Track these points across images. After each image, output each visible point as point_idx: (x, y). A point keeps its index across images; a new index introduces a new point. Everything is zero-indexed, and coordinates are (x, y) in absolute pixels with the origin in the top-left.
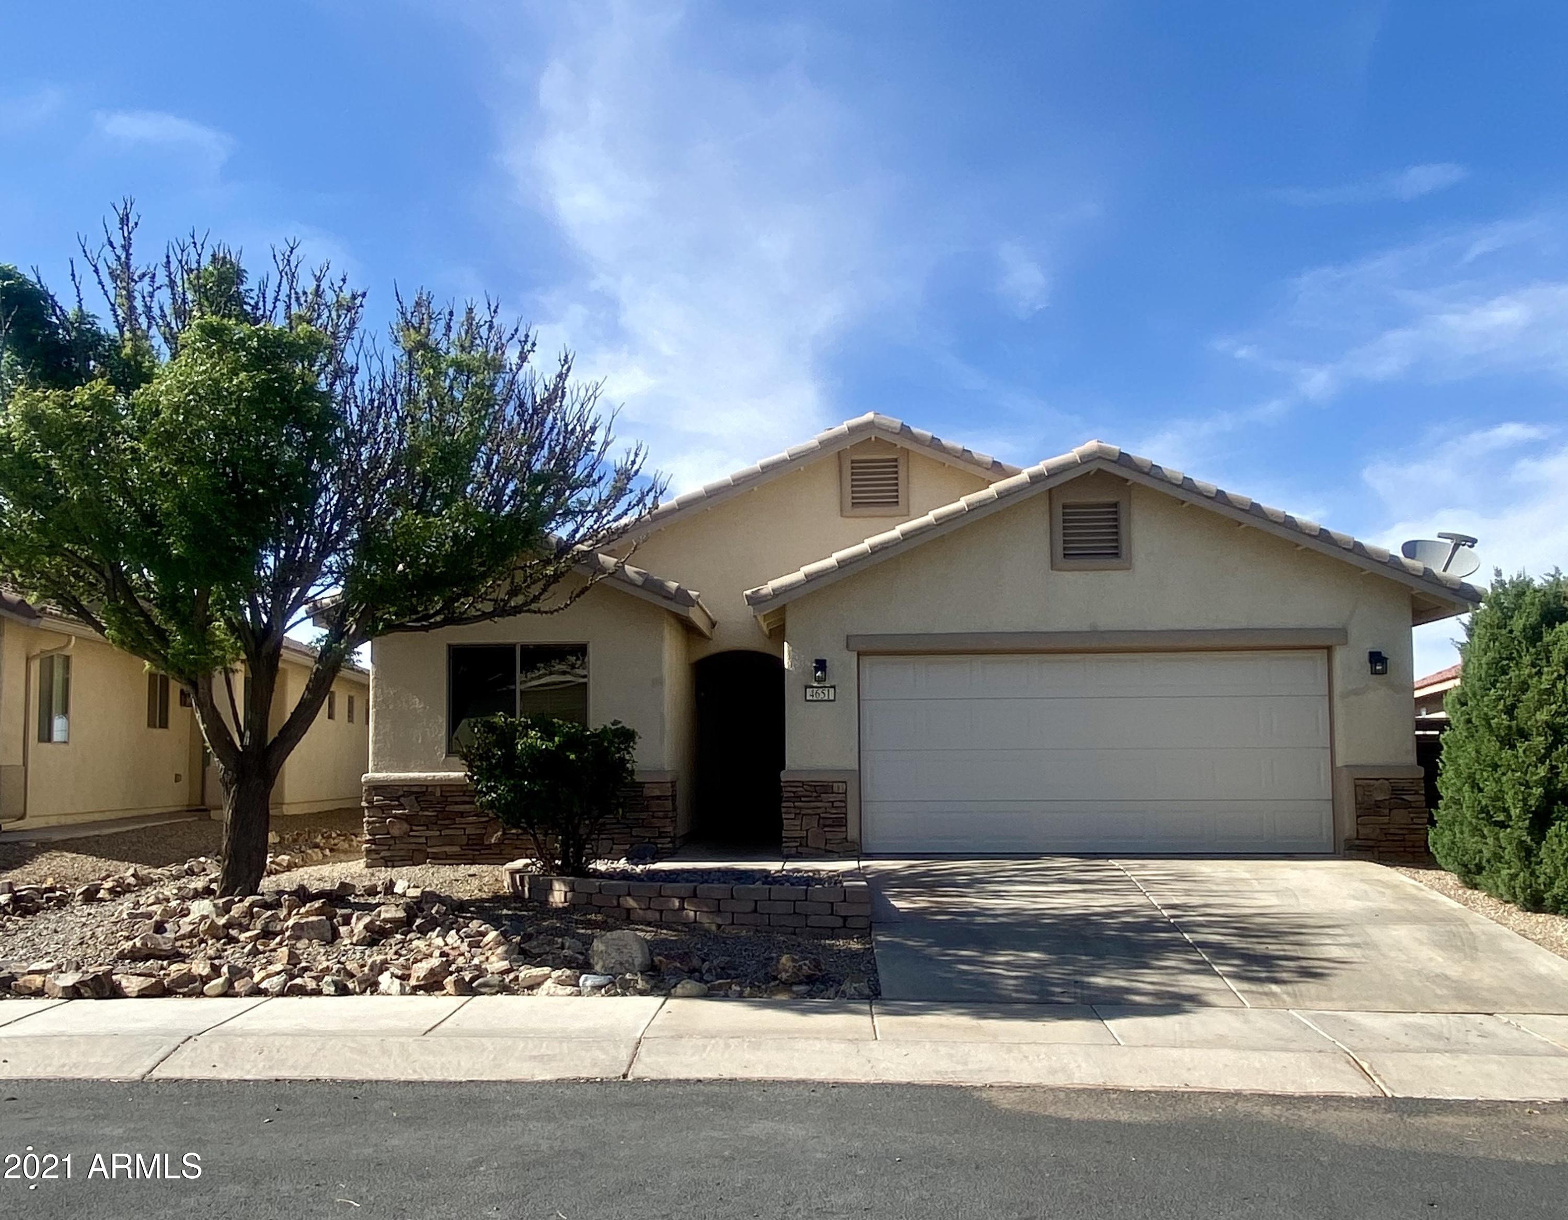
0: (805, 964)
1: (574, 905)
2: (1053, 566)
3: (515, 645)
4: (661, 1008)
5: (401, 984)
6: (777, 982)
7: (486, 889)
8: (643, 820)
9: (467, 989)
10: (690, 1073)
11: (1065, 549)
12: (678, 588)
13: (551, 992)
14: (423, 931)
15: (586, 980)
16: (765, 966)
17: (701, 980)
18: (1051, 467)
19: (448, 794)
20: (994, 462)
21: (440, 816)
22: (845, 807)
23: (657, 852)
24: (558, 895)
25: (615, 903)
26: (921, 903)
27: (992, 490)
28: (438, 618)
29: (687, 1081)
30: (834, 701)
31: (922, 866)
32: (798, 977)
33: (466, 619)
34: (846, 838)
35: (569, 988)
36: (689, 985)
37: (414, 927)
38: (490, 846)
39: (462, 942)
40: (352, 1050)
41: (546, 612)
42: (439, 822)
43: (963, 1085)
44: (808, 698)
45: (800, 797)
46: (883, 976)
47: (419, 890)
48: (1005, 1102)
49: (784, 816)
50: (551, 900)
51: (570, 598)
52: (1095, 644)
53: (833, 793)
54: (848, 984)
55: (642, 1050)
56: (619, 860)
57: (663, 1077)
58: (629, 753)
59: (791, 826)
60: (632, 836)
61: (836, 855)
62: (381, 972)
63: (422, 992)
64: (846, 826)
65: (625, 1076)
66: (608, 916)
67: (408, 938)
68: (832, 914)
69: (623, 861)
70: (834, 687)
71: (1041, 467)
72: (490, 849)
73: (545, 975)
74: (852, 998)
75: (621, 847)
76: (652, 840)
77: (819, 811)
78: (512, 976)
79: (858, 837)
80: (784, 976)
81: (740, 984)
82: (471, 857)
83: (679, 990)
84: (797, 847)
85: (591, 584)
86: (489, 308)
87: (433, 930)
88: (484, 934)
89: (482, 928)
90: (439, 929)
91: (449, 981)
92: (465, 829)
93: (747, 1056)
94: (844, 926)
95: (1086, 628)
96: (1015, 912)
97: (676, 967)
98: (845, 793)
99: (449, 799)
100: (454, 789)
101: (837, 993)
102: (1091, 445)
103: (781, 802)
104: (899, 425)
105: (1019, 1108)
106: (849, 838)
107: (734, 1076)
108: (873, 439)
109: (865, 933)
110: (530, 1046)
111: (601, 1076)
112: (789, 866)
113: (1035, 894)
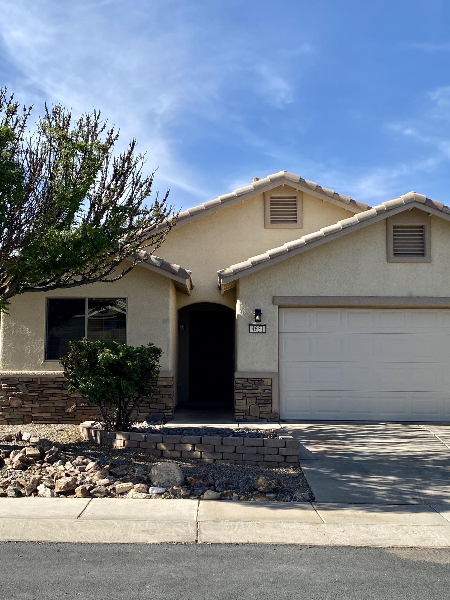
0: (273, 482)
1: (129, 448)
2: (388, 260)
3: (85, 298)
4: (199, 505)
5: (51, 491)
6: (257, 492)
7: (72, 438)
8: (157, 399)
9: (88, 494)
10: (230, 540)
11: (394, 251)
12: (180, 269)
13: (134, 496)
14: (51, 462)
15: (153, 490)
16: (247, 483)
17: (215, 490)
18: (389, 206)
19: (44, 383)
20: (351, 200)
21: (40, 396)
22: (271, 393)
23: (164, 418)
24: (119, 443)
25: (154, 447)
26: (321, 448)
27: (356, 218)
28: (52, 284)
29: (230, 544)
30: (265, 333)
31: (315, 427)
32: (269, 489)
33: (67, 285)
34: (271, 411)
35: (144, 494)
36: (210, 493)
37: (45, 459)
38: (68, 413)
39: (75, 468)
40: (44, 526)
41: (109, 281)
42: (39, 399)
43: (378, 547)
44: (251, 331)
45: (246, 387)
46: (314, 489)
47: (38, 438)
48: (403, 555)
49: (236, 398)
50: (115, 445)
51: (122, 273)
52: (410, 304)
53: (264, 385)
54: (298, 493)
55: (201, 527)
56: (143, 422)
57: (217, 542)
58: (157, 361)
59: (240, 404)
60: (150, 408)
61: (266, 421)
62: (38, 485)
63: (62, 496)
64: (271, 404)
65: (197, 541)
66: (150, 454)
67: (43, 466)
68: (278, 454)
69: (145, 422)
70: (265, 325)
71: (382, 205)
72: (69, 415)
73: (129, 487)
74: (300, 501)
75: (144, 414)
76: (161, 411)
77: (256, 395)
78: (111, 487)
79: (278, 409)
80: (261, 488)
81: (237, 493)
82: (57, 419)
83: (205, 495)
84: (243, 415)
85: (134, 265)
86: (95, 116)
87: (57, 461)
88: (86, 464)
89: (85, 461)
90: (60, 461)
91: (78, 489)
92: (54, 403)
93: (259, 531)
94: (285, 461)
95: (405, 295)
96: (375, 454)
97: (200, 483)
98: (271, 385)
99: (46, 386)
100: (49, 380)
101: (291, 498)
102: (410, 194)
103: (234, 390)
104: (299, 179)
105: (412, 558)
106: (273, 410)
107: (255, 542)
108: (283, 186)
109: (297, 466)
110: (139, 525)
111: (184, 541)
112: (242, 426)
113: (383, 444)
